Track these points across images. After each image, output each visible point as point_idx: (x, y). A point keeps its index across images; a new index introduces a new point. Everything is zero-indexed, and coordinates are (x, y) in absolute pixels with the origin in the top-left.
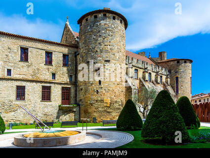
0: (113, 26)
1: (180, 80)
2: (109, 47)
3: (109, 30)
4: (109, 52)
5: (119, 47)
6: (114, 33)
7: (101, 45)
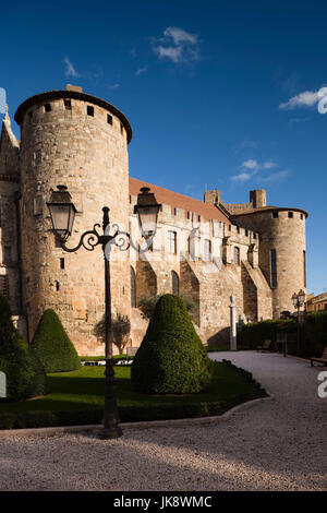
0: (88, 131)
1: (279, 256)
2: (79, 179)
3: (78, 141)
4: (81, 193)
5: (105, 180)
6: (90, 145)
7: (61, 176)
